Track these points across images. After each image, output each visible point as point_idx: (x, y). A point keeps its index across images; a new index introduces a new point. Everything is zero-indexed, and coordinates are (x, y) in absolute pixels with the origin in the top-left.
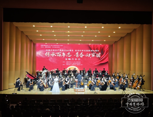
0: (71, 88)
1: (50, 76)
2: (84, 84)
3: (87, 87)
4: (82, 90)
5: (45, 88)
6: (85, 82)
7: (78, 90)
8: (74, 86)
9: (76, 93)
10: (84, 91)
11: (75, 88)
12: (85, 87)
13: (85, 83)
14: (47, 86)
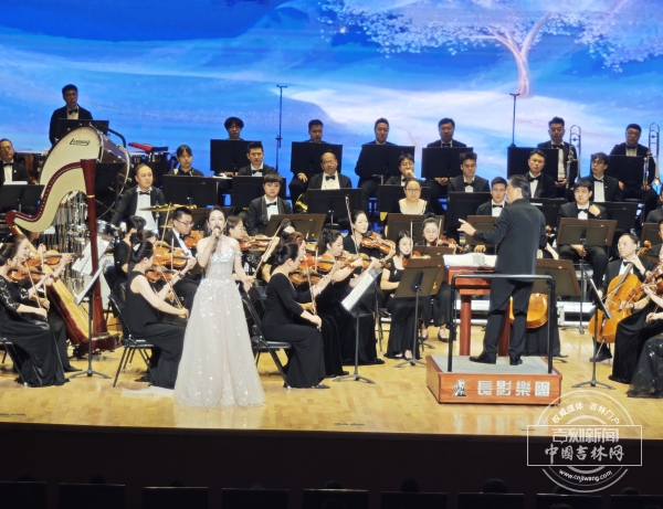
0: (391, 354)
1: (144, 201)
2: (552, 314)
3: (589, 349)
4: (523, 389)
5: (79, 355)
6: (562, 288)
7: (484, 389)
8: (432, 331)
9: (457, 422)
10: (552, 402)
11: (443, 365)
12: (566, 347)
13: (565, 307)
14: (102, 327)
